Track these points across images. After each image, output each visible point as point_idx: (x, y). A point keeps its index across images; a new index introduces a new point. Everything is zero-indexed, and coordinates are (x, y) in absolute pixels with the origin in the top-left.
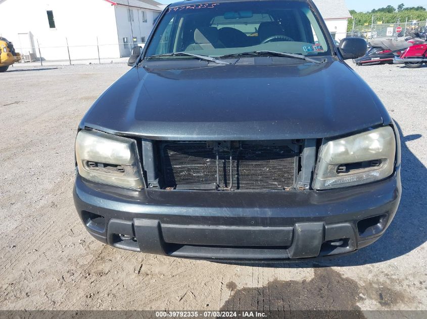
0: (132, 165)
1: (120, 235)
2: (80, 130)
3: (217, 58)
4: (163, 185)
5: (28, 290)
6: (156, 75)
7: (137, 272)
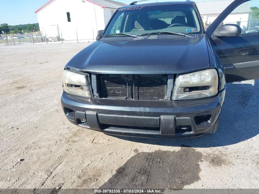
0: (87, 86)
1: (81, 119)
2: (65, 69)
3: (138, 36)
4: (101, 96)
5: (40, 146)
6: (108, 44)
7: (91, 142)
